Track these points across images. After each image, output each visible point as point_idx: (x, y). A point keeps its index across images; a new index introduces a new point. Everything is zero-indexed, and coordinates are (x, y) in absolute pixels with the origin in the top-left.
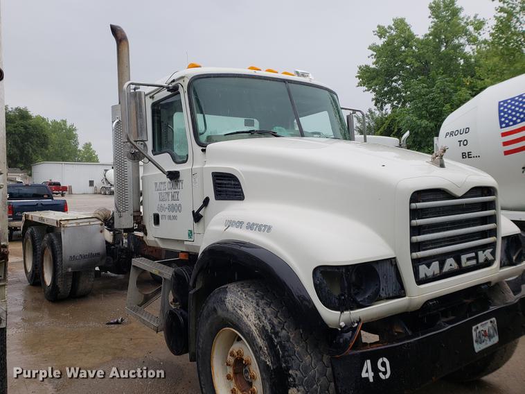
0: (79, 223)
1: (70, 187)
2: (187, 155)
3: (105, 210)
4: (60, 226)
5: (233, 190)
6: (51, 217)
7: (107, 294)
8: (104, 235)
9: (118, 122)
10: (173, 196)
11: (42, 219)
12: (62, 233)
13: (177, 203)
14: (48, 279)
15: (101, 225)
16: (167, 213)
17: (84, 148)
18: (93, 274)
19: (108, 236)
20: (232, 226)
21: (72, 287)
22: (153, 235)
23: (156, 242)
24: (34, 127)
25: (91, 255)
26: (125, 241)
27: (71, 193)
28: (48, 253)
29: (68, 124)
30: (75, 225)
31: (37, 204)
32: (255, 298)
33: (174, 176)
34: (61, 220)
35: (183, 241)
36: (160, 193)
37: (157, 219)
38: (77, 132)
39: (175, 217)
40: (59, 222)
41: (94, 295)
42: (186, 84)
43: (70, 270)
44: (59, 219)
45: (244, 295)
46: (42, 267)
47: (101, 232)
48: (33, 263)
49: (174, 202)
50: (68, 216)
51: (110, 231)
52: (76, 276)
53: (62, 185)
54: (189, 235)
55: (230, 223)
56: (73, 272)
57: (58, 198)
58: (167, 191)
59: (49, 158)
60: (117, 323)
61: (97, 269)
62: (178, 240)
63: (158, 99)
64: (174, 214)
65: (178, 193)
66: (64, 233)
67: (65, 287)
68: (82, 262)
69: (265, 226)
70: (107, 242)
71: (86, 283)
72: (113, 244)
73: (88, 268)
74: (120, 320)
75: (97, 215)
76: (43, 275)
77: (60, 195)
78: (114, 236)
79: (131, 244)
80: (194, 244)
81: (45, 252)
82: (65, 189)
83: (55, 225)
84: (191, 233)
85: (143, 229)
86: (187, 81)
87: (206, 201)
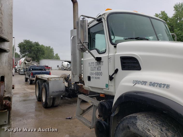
0: (56, 79)
1: (51, 67)
2: (106, 50)
3: (65, 74)
4: (49, 80)
5: (133, 65)
6: (45, 76)
7: (65, 105)
8: (65, 84)
9: (73, 37)
10: (98, 69)
11: (42, 77)
12: (49, 82)
13: (100, 71)
14: (44, 99)
15: (64, 80)
16: (94, 76)
17: (55, 55)
18: (60, 98)
19: (66, 84)
20: (138, 83)
21: (52, 103)
22: (87, 85)
23: (89, 88)
24: (40, 48)
25: (60, 91)
26: (73, 86)
27: (51, 69)
28: (44, 90)
29: (51, 48)
30: (54, 80)
31: (41, 72)
32: (158, 125)
33: (99, 60)
34: (49, 78)
35: (103, 89)
36: (91, 67)
37: (89, 78)
38: (54, 50)
39: (99, 78)
40: (48, 79)
41: (60, 106)
42: (105, 17)
43: (52, 97)
44: (48, 77)
45: (150, 123)
46: (42, 95)
47: (64, 82)
48: (39, 93)
49: (98, 71)
50: (51, 77)
51: (67, 82)
52: (54, 99)
53: (49, 67)
54: (106, 86)
55: (136, 82)
56: (53, 98)
57: (47, 71)
58: (95, 66)
59: (45, 58)
60: (70, 119)
61: (62, 96)
62: (99, 88)
63: (91, 26)
64: (98, 76)
65: (100, 67)
66: (50, 83)
67: (50, 103)
68: (56, 94)
69: (164, 85)
70: (66, 87)
71: (57, 102)
72: (68, 87)
73: (58, 96)
74: (71, 117)
75: (62, 76)
76: (42, 98)
77: (48, 70)
78: (68, 84)
79: (75, 88)
80: (108, 90)
81: (43, 90)
82: (50, 68)
83: (47, 80)
84: (107, 86)
85: (83, 82)
86: (106, 16)
87: (116, 71)
